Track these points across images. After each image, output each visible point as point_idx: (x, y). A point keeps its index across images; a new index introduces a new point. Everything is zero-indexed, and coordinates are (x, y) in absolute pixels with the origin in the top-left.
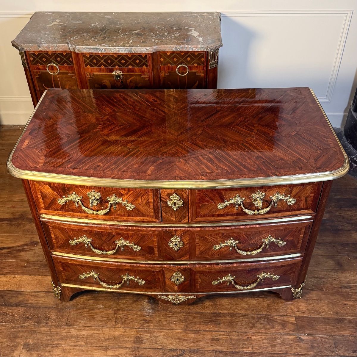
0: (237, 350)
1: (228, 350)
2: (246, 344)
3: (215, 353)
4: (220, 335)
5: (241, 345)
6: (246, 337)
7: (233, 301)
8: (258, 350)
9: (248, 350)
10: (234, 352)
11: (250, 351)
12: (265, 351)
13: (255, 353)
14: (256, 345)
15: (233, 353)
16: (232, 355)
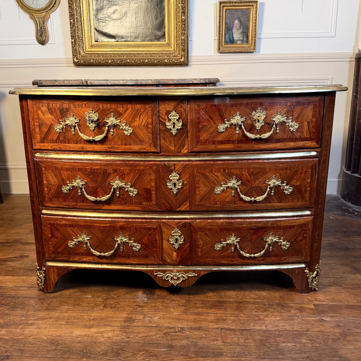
0: (248, 328)
1: (236, 328)
2: (257, 324)
3: (221, 330)
4: (226, 316)
5: (252, 324)
6: (258, 318)
7: (239, 293)
8: (273, 328)
9: (260, 328)
10: (244, 329)
11: (263, 329)
12: (282, 329)
13: (269, 330)
14: (269, 324)
15: (243, 330)
16: (242, 331)
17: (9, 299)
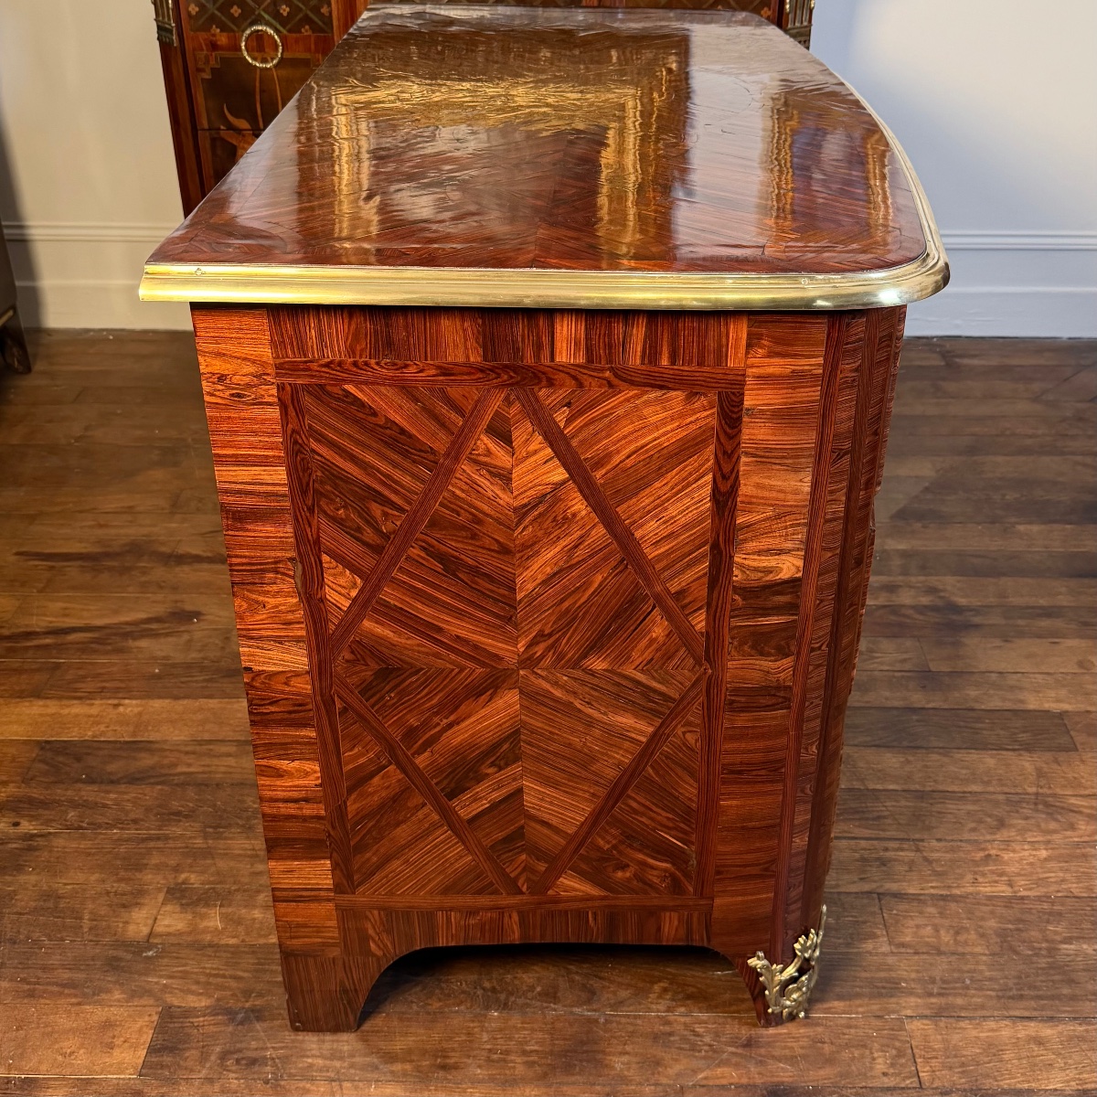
0: (957, 892)
1: (922, 892)
2: (984, 875)
3: (880, 900)
4: (886, 849)
5: (969, 877)
6: (982, 854)
7: (911, 758)
8: (1030, 889)
9: (994, 889)
10: (947, 896)
11: (1003, 892)
12: (1058, 891)
13: (1022, 898)
14: (1019, 875)
15: (944, 898)
16: (942, 903)
17: (191, 793)
